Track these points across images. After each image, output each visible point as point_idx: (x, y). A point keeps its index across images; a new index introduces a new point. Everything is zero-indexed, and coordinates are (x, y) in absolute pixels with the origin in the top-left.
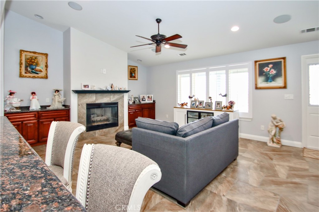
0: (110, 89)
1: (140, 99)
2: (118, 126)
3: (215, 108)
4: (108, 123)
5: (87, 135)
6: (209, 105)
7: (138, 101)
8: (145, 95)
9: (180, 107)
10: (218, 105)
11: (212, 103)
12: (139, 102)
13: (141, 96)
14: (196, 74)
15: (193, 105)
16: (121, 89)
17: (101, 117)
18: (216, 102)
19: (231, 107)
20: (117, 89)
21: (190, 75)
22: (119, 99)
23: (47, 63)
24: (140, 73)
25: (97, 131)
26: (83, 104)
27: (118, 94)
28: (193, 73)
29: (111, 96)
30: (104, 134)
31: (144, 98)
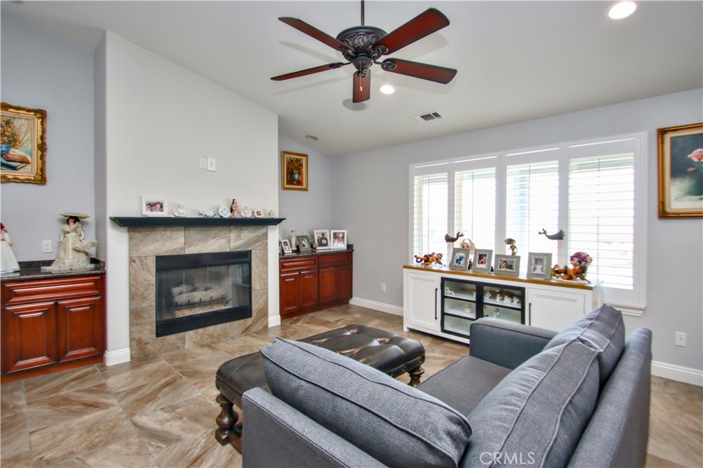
0: (227, 214)
1: (314, 242)
2: (250, 316)
3: (529, 274)
4: (223, 308)
5: (158, 348)
6: (509, 263)
7: (307, 246)
8: (327, 231)
9: (419, 265)
10: (536, 263)
11: (519, 258)
12: (310, 249)
13: (317, 233)
14: (467, 174)
15: (458, 261)
16: (258, 213)
17: (203, 293)
18: (530, 254)
19: (581, 272)
20: (249, 215)
21: (449, 176)
22: (255, 242)
23: (42, 138)
24: (314, 173)
25: (190, 334)
26: (145, 257)
27: (252, 228)
28: (457, 171)
29: (232, 235)
30: (209, 341)
31: (323, 237)
